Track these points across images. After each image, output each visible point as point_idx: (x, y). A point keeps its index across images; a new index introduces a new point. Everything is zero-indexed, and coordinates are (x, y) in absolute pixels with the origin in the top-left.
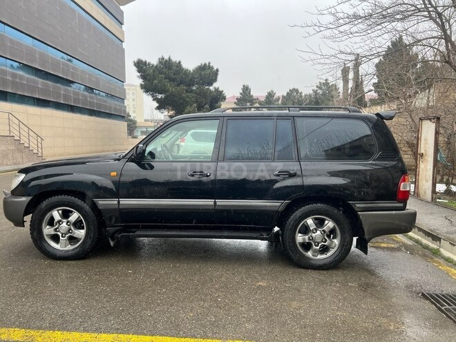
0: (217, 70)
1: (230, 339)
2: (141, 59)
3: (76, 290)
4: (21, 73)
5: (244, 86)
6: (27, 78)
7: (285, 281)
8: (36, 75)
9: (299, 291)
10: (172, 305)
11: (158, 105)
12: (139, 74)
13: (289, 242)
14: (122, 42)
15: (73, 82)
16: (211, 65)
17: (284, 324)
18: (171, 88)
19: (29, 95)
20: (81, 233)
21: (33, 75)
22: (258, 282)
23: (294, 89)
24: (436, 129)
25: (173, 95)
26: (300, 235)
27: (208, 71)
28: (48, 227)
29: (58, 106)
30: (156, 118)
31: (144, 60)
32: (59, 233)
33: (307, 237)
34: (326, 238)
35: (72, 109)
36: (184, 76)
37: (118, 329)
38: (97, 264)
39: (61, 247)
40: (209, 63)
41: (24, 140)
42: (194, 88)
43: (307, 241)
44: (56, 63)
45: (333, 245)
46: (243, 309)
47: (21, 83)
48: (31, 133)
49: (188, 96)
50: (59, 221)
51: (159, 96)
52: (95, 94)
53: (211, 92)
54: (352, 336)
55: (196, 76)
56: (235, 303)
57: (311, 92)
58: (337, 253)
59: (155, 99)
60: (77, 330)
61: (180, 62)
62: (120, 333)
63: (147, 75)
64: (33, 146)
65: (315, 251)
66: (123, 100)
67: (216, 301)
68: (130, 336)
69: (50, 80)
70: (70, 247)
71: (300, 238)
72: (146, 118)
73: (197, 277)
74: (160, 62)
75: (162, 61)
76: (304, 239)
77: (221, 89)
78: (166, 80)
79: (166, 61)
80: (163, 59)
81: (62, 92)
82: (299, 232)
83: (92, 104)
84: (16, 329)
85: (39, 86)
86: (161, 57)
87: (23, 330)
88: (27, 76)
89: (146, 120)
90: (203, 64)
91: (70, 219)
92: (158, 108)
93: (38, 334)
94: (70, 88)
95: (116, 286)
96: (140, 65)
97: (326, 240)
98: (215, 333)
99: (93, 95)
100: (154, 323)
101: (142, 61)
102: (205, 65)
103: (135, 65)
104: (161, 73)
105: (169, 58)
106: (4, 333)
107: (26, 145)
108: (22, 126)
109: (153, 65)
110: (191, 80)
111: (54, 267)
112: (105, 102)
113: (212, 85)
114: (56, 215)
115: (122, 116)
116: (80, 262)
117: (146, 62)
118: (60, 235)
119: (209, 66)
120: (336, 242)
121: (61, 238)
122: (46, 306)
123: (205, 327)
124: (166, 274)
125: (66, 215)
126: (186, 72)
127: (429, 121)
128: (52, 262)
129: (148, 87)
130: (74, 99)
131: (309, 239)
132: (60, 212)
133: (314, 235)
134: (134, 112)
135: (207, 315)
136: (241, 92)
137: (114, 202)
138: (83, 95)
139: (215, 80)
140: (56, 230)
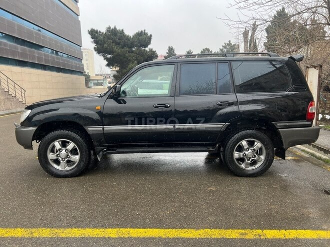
0: (151, 35)
1: (201, 229)
2: (93, 28)
3: (79, 199)
4: (5, 41)
5: (169, 47)
6: (10, 45)
7: (228, 186)
8: (16, 43)
9: (239, 192)
10: (152, 206)
11: (107, 63)
12: (92, 40)
13: (229, 157)
14: (78, 15)
15: (42, 47)
16: (146, 31)
17: (236, 216)
18: (117, 49)
19: (12, 58)
20: (76, 158)
21: (14, 42)
22: (209, 187)
23: (206, 49)
24: (319, 74)
25: (119, 55)
26: (236, 152)
27: (144, 37)
28: (51, 153)
29: (33, 65)
30: (104, 73)
31: (95, 29)
32: (59, 158)
33: (242, 154)
34: (255, 154)
35: (44, 67)
36: (126, 41)
37: (118, 225)
38: (89, 180)
39: (62, 168)
40: (145, 31)
41: (12, 92)
42: (134, 49)
43: (242, 157)
44: (30, 33)
45: (260, 160)
46: (204, 207)
47: (6, 49)
48: (16, 86)
49: (130, 56)
50: (60, 150)
51: (109, 56)
52: (60, 56)
53: (147, 52)
54: (287, 223)
55: (135, 41)
56: (197, 203)
57: (219, 50)
58: (263, 165)
59: (106, 59)
60: (89, 227)
61: (123, 30)
62: (120, 228)
63: (99, 41)
64: (18, 96)
65: (247, 164)
66: (81, 60)
67: (182, 202)
68: (129, 229)
69: (27, 46)
70: (68, 168)
71: (236, 155)
72: (97, 73)
73: (164, 186)
74: (108, 31)
75: (109, 29)
76: (240, 155)
77: (154, 50)
78: (113, 44)
79: (113, 29)
80: (110, 28)
81: (36, 55)
82: (236, 151)
83: (59, 63)
84: (43, 229)
85: (19, 51)
86: (108, 26)
87: (49, 229)
88: (9, 43)
89: (96, 75)
90: (140, 31)
91: (68, 148)
92: (108, 65)
93: (61, 231)
94: (41, 52)
95: (107, 195)
96: (93, 33)
97: (255, 156)
98: (189, 225)
99: (59, 57)
100: (143, 219)
101: (94, 30)
102: (142, 32)
103: (89, 33)
104: (109, 39)
105: (115, 28)
106: (35, 232)
107: (13, 95)
108: (9, 81)
109: (103, 33)
110: (131, 43)
111: (58, 183)
112: (69, 61)
113: (147, 47)
114: (57, 144)
115: (80, 72)
116: (76, 179)
117: (97, 31)
118: (61, 159)
119: (145, 32)
120: (263, 157)
121: (61, 161)
122: (61, 211)
123: (181, 221)
124: (141, 184)
125: (64, 144)
126: (127, 38)
127: (314, 68)
128: (56, 179)
129: (100, 50)
130: (45, 60)
131: (243, 156)
132: (60, 142)
133: (246, 152)
134: (88, 69)
135: (179, 212)
136: (168, 51)
137: (99, 128)
138: (51, 57)
139: (149, 43)
140: (57, 156)
